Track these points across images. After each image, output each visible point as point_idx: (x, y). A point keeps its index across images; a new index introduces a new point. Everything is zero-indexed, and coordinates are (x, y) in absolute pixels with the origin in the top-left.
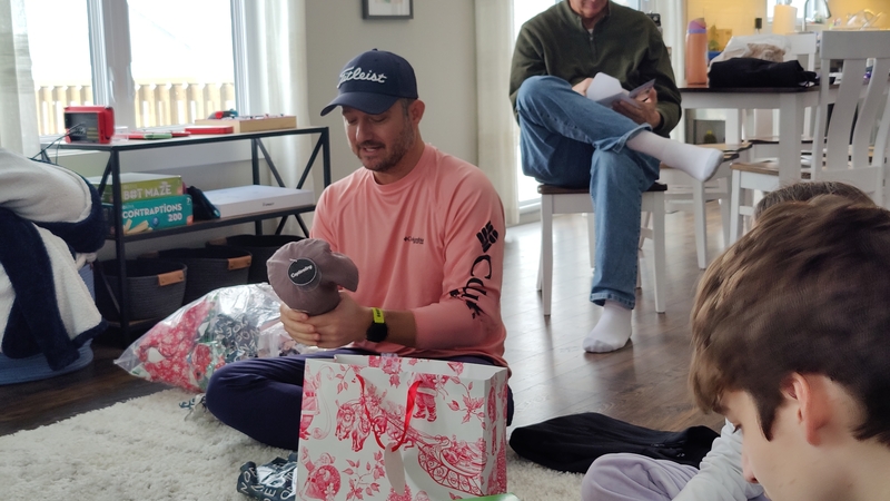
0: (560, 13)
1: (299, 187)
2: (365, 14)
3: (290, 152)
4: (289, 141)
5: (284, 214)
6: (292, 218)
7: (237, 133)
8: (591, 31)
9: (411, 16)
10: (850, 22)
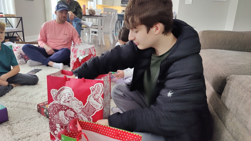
1: (17, 28)
3: (13, 21)
4: (13, 19)
5: (14, 32)
6: (15, 33)
7: (4, 16)
8: (69, 4)
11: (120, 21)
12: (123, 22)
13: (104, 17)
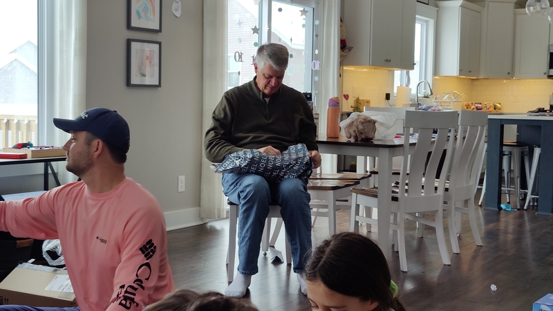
0: (248, 88)
2: (128, 83)
7: (29, 158)
9: (159, 85)
10: (444, 98)
11: (527, 149)
12: (537, 151)
13: (407, 147)
